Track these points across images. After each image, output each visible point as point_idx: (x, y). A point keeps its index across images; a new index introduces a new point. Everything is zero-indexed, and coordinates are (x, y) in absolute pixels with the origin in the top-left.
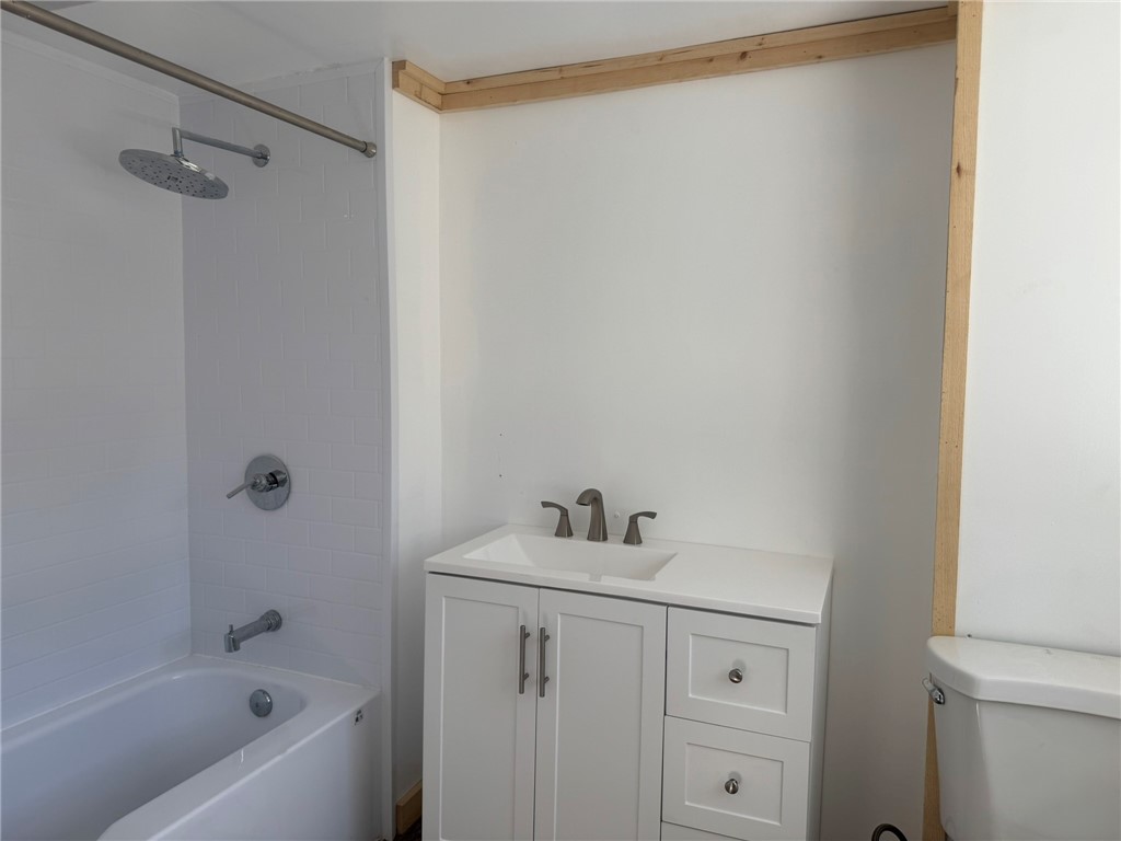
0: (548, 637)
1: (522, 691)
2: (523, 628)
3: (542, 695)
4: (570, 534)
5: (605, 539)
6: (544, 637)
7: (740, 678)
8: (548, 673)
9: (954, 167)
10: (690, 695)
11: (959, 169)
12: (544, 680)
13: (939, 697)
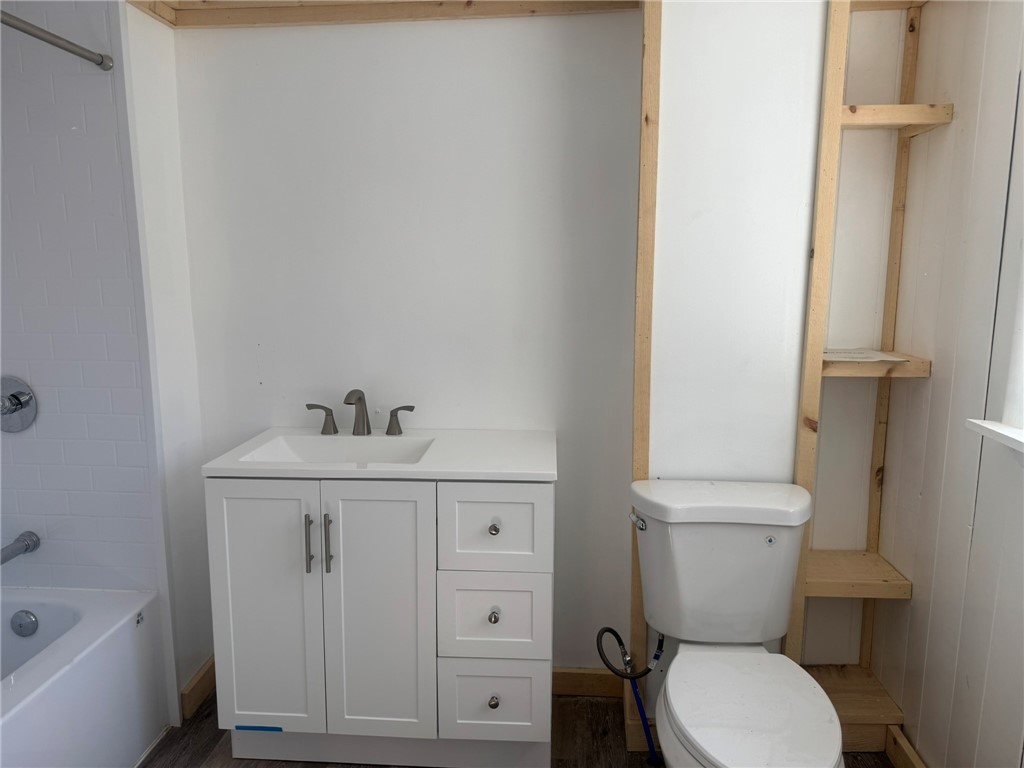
0: (330, 522)
1: (309, 570)
2: (307, 517)
3: (328, 570)
4: (336, 432)
5: (369, 433)
6: (328, 521)
7: (497, 530)
8: (332, 553)
9: (644, 117)
10: (458, 551)
11: (647, 119)
12: (329, 558)
13: (640, 525)
